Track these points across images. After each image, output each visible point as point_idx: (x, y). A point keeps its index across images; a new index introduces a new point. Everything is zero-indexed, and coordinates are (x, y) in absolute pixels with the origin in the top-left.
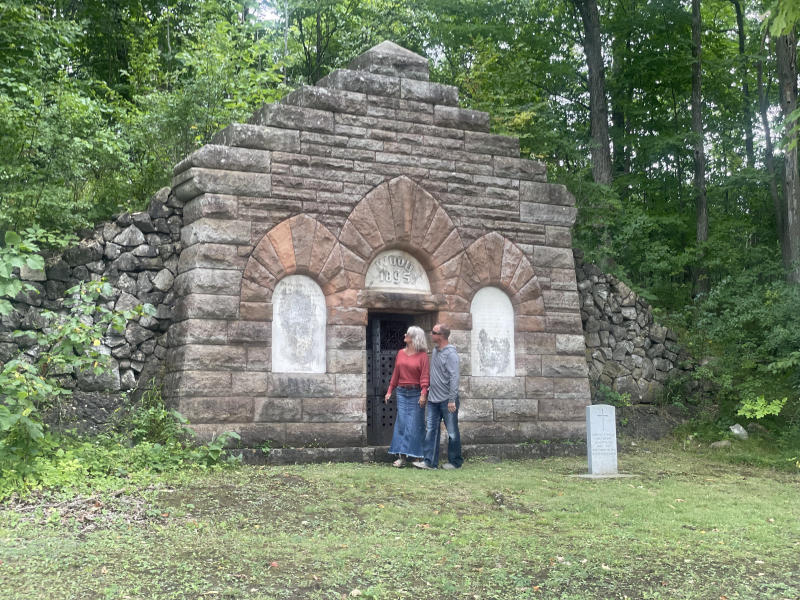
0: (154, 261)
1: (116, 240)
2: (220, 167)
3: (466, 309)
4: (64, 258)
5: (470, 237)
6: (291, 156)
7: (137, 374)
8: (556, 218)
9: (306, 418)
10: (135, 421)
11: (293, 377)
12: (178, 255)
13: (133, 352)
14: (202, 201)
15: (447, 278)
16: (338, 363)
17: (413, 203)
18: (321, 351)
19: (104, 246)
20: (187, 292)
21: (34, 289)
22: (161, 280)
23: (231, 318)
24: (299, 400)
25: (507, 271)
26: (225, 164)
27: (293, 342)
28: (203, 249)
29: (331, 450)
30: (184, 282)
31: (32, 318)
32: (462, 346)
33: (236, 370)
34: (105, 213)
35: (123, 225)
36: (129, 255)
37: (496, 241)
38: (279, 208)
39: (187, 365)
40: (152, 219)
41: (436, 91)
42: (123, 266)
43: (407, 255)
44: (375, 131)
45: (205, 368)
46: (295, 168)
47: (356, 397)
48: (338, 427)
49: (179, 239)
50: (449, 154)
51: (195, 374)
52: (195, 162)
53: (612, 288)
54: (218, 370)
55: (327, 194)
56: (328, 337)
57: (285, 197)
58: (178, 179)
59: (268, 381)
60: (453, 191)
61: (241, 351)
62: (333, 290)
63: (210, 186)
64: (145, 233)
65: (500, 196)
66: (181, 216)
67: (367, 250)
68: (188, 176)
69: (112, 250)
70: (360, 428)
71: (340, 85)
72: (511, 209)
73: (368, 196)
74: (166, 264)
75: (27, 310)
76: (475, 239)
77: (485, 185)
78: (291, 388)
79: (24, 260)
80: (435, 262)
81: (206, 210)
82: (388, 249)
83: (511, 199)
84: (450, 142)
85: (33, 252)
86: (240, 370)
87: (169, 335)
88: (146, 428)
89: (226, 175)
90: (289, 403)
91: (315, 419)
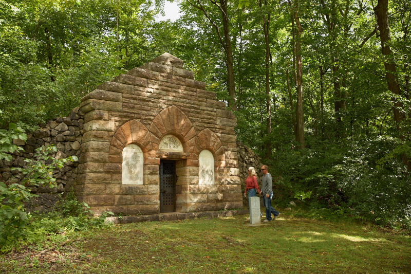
0: (72, 138)
1: (56, 128)
2: (101, 99)
3: (197, 158)
4: (33, 136)
5: (199, 130)
6: (130, 96)
7: (64, 185)
8: (229, 123)
9: (136, 203)
10: (64, 206)
11: (130, 186)
12: (82, 135)
13: (62, 176)
14: (94, 113)
15: (190, 146)
16: (148, 180)
17: (178, 116)
18: (141, 176)
19: (51, 131)
20: (87, 151)
21: (22, 149)
22: (75, 146)
23: (105, 162)
24: (133, 196)
25: (212, 144)
26: (104, 98)
27: (130, 172)
28: (94, 133)
29: (147, 216)
30: (85, 146)
31: (18, 162)
32: (196, 173)
33: (107, 183)
34: (50, 118)
35: (59, 122)
36: (61, 135)
37: (208, 132)
38: (125, 117)
39: (87, 181)
40: (71, 120)
41: (186, 73)
42: (59, 139)
43: (175, 137)
44: (163, 87)
45: (94, 183)
46: (132, 101)
47: (155, 194)
48: (149, 206)
49: (82, 129)
50: (191, 97)
51: (90, 186)
52: (91, 97)
53: (246, 151)
54: (100, 184)
55: (144, 112)
56: (144, 170)
57: (128, 112)
58: (83, 104)
59: (121, 188)
60: (192, 112)
61: (109, 176)
62: (147, 151)
63: (97, 107)
64: (68, 126)
65: (209, 115)
66: (84, 119)
67: (160, 134)
68: (88, 102)
69: (54, 133)
70: (157, 207)
71: (150, 68)
72: (214, 119)
73: (160, 113)
74: (77, 139)
75: (16, 158)
76: (201, 131)
77: (204, 110)
78: (130, 190)
79: (18, 135)
80: (186, 140)
81: (95, 117)
82: (168, 134)
83: (213, 116)
84: (191, 93)
85: (22, 133)
86: (109, 183)
87: (78, 168)
88: (69, 209)
89: (104, 103)
90: (129, 197)
91: (140, 203)
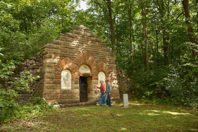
0: (37, 67)
1: (29, 63)
3: (97, 76)
4: (18, 66)
5: (98, 62)
6: (65, 46)
7: (33, 90)
8: (113, 59)
9: (68, 98)
10: (34, 100)
11: (65, 90)
12: (42, 66)
13: (33, 85)
14: (47, 55)
15: (94, 70)
16: (74, 87)
17: (87, 55)
18: (71, 85)
19: (27, 64)
20: (44, 73)
21: (13, 73)
22: (38, 71)
23: (53, 78)
24: (67, 94)
25: (104, 69)
26: (52, 47)
27: (65, 83)
28: (47, 64)
29: (74, 104)
30: (43, 71)
31: (12, 79)
32: (97, 83)
33: (54, 89)
34: (26, 57)
35: (31, 60)
36: (32, 66)
37: (102, 63)
38: (62, 56)
39: (44, 88)
40: (37, 58)
41: (91, 35)
42: (31, 68)
43: (86, 66)
44: (80, 42)
45: (48, 88)
46: (65, 49)
47: (78, 93)
48: (74, 99)
49: (42, 63)
50: (94, 47)
51: (46, 90)
52: (46, 47)
53: (121, 72)
54: (51, 89)
55: (72, 54)
56: (72, 82)
57: (64, 54)
58: (42, 50)
59: (61, 91)
60: (95, 54)
61: (55, 85)
62: (73, 72)
63: (49, 52)
64: (35, 61)
65: (103, 55)
66: (42, 58)
67: (79, 64)
68: (44, 50)
69: (28, 65)
70: (79, 99)
71: (74, 33)
72: (105, 57)
73: (79, 54)
74: (39, 67)
75: (10, 77)
76: (99, 63)
77: (100, 53)
78: (65, 92)
79: (11, 66)
80: (92, 67)
81: (48, 57)
82: (83, 64)
83: (105, 55)
84: (94, 44)
85: (13, 65)
86: (55, 89)
87: (40, 82)
88: (36, 101)
89: (52, 50)
90: (65, 95)
91: (70, 98)
